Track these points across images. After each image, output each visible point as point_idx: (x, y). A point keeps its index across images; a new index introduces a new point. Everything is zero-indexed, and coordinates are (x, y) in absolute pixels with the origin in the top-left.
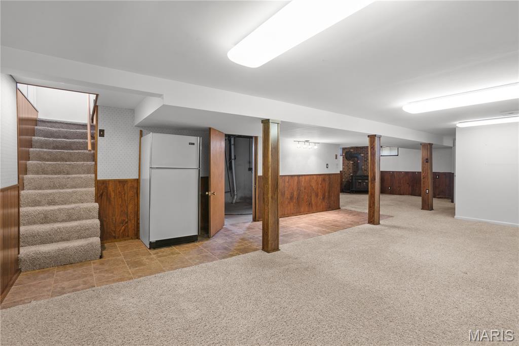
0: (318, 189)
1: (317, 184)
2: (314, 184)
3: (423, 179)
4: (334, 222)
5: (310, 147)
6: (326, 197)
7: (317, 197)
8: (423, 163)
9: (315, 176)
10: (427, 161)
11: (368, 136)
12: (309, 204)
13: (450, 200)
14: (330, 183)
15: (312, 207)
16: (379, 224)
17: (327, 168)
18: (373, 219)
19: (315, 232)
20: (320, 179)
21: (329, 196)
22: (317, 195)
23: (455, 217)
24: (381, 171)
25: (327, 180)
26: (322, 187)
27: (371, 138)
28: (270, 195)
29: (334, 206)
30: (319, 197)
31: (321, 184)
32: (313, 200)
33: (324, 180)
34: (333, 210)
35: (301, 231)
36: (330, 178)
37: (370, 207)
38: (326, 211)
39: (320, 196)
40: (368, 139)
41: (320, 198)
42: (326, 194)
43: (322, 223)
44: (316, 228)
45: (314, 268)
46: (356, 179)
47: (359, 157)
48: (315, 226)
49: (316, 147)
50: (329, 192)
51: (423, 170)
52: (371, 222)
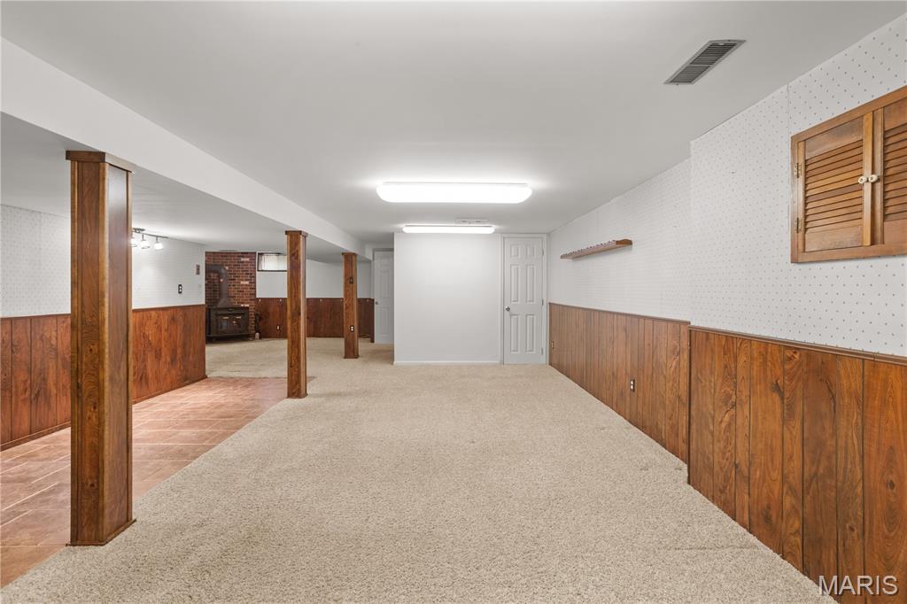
0: (160, 340)
1: (159, 329)
2: (150, 331)
3: (347, 308)
4: (217, 408)
5: (145, 244)
6: (179, 356)
7: (160, 360)
8: (346, 283)
9: (153, 313)
10: (350, 281)
11: (287, 233)
12: (141, 378)
13: (369, 339)
14: (185, 326)
15: (147, 383)
16: (306, 395)
17: (180, 293)
18: (296, 389)
19: (193, 441)
20: (166, 317)
21: (185, 355)
22: (158, 356)
23: (395, 362)
24: (308, 299)
25: (181, 319)
26: (170, 336)
27: (291, 236)
28: (107, 375)
29: (194, 374)
30: (163, 360)
31: (167, 330)
32: (149, 367)
33: (173, 319)
34: (193, 382)
35: (152, 449)
36: (185, 315)
37: (290, 366)
38: (180, 387)
39: (166, 357)
40: (285, 238)
41: (165, 362)
42: (179, 351)
43: (192, 417)
44: (186, 432)
45: (267, 531)
46: (217, 315)
47: (223, 271)
48: (181, 427)
49: (159, 246)
50: (184, 345)
51: (345, 295)
52: (294, 394)
